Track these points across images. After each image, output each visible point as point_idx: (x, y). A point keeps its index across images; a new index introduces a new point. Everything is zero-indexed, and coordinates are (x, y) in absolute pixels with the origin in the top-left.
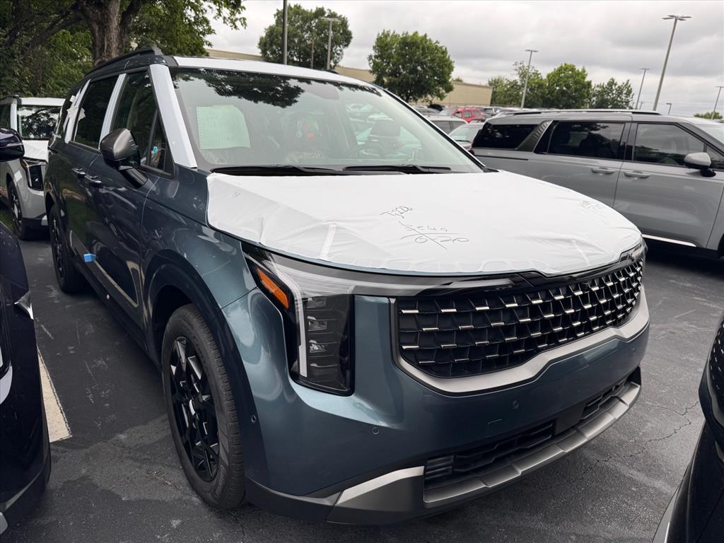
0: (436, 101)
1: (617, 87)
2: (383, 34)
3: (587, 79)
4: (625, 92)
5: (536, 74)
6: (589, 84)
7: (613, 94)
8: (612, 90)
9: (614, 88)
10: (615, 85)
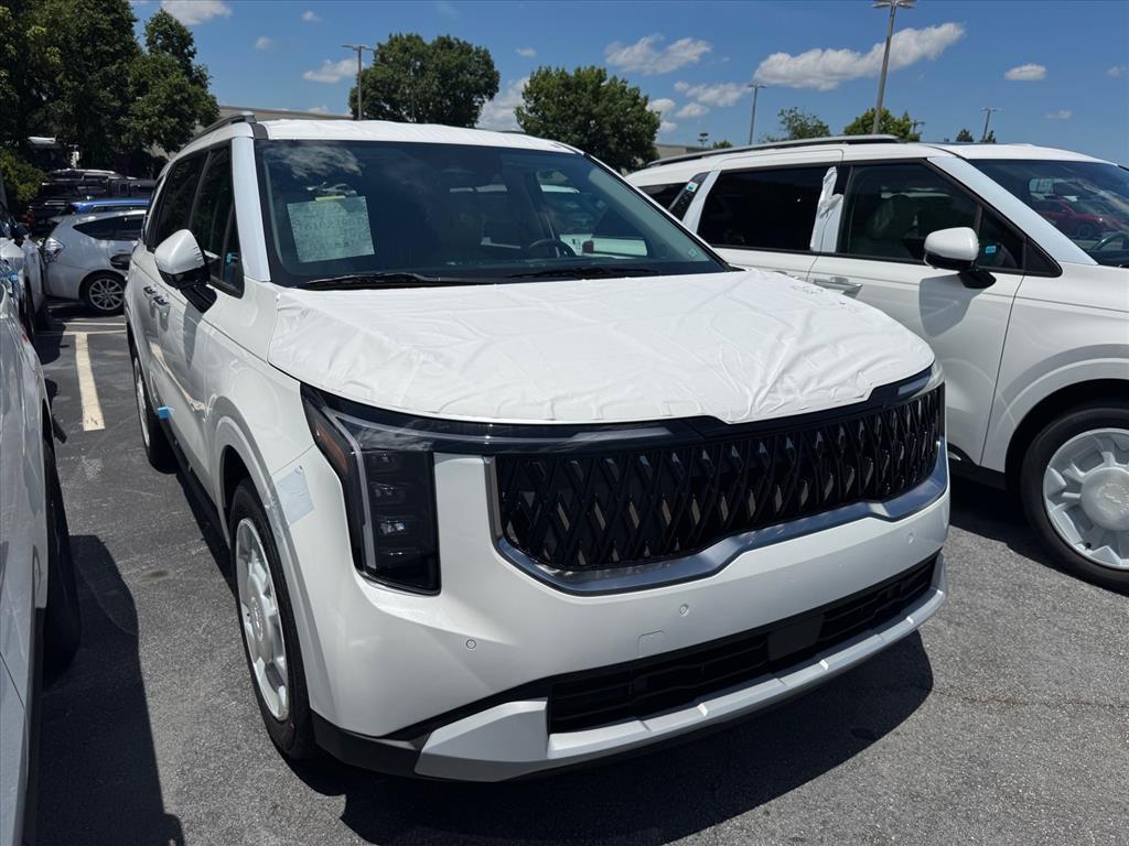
2: (539, 73)
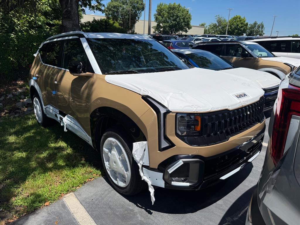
0: (184, 33)
1: (257, 25)
2: (160, 4)
3: (246, 22)
4: (261, 27)
5: (225, 20)
6: (247, 24)
7: (255, 28)
8: (255, 26)
9: (256, 25)
10: (257, 24)
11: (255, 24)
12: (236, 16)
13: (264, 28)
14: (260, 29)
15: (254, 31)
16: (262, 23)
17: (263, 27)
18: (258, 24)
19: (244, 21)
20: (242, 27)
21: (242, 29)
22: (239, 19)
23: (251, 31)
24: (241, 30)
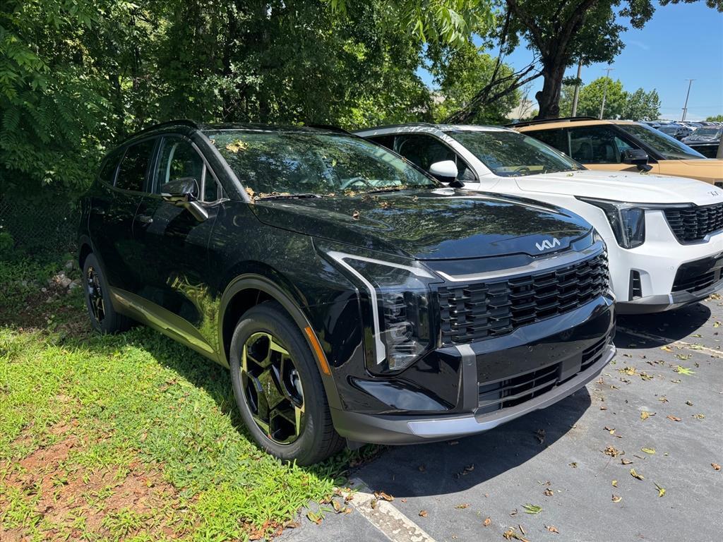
1: (644, 96)
4: (652, 100)
6: (625, 95)
7: (640, 103)
8: (640, 99)
9: (642, 97)
10: (643, 94)
11: (640, 93)
12: (600, 78)
13: (659, 102)
14: (651, 105)
15: (637, 108)
16: (654, 92)
17: (656, 99)
18: (647, 93)
19: (620, 89)
20: (614, 101)
21: (616, 105)
22: (609, 84)
23: (632, 109)
24: (612, 108)
